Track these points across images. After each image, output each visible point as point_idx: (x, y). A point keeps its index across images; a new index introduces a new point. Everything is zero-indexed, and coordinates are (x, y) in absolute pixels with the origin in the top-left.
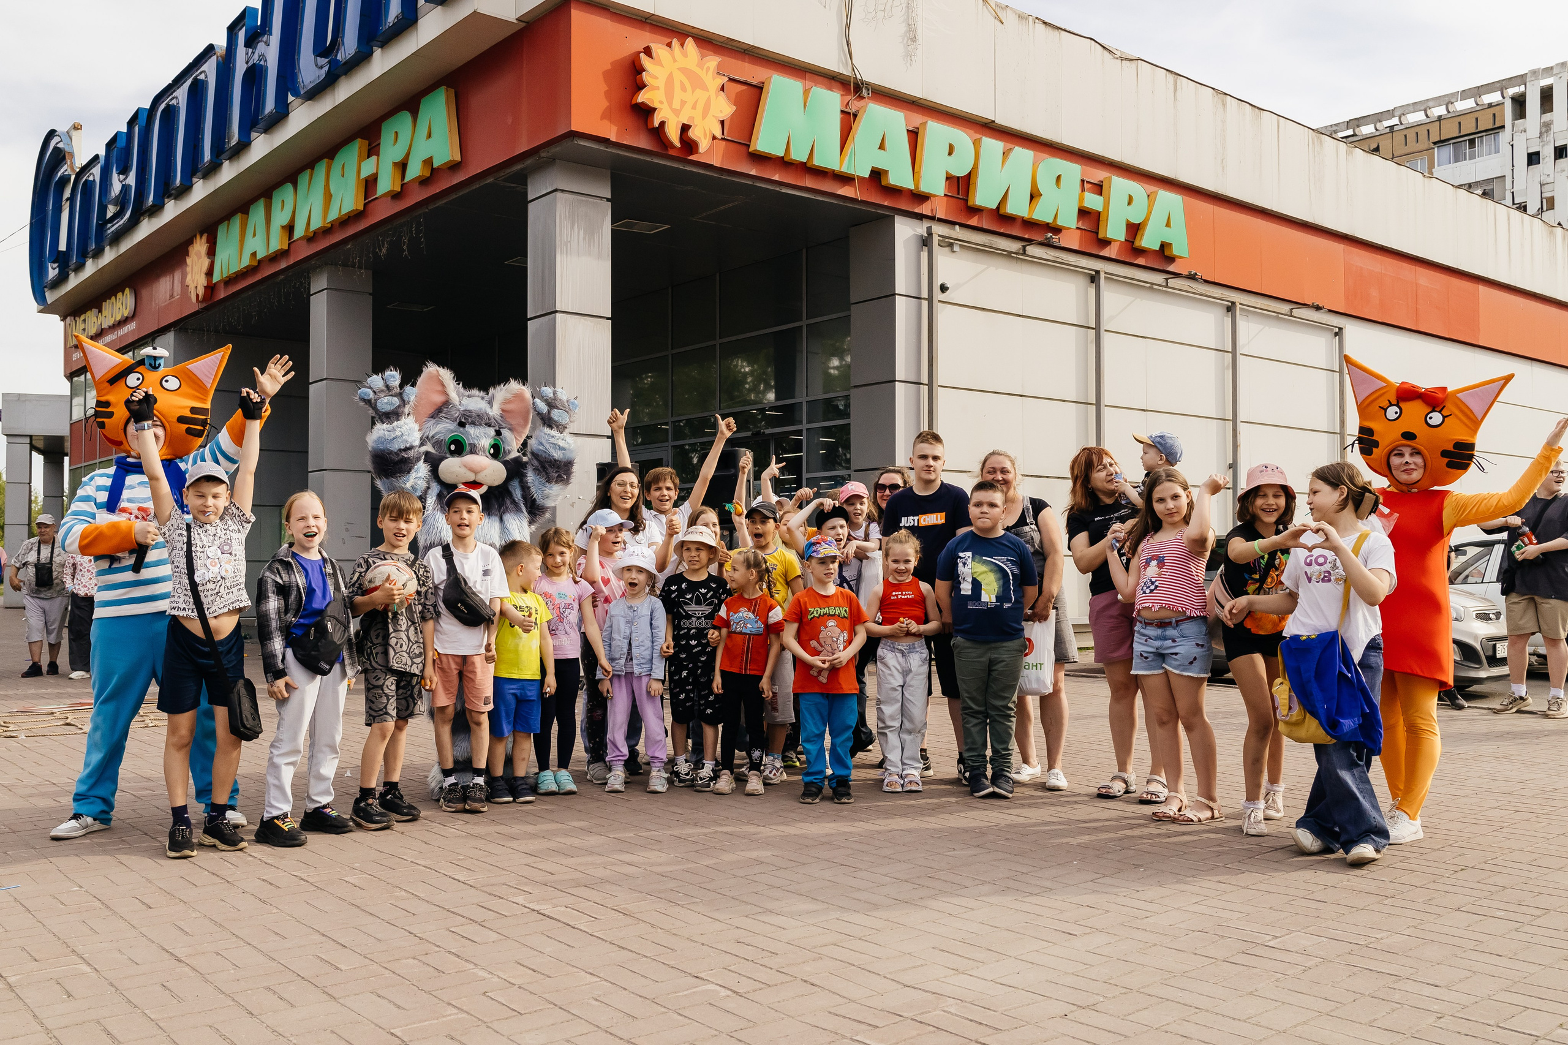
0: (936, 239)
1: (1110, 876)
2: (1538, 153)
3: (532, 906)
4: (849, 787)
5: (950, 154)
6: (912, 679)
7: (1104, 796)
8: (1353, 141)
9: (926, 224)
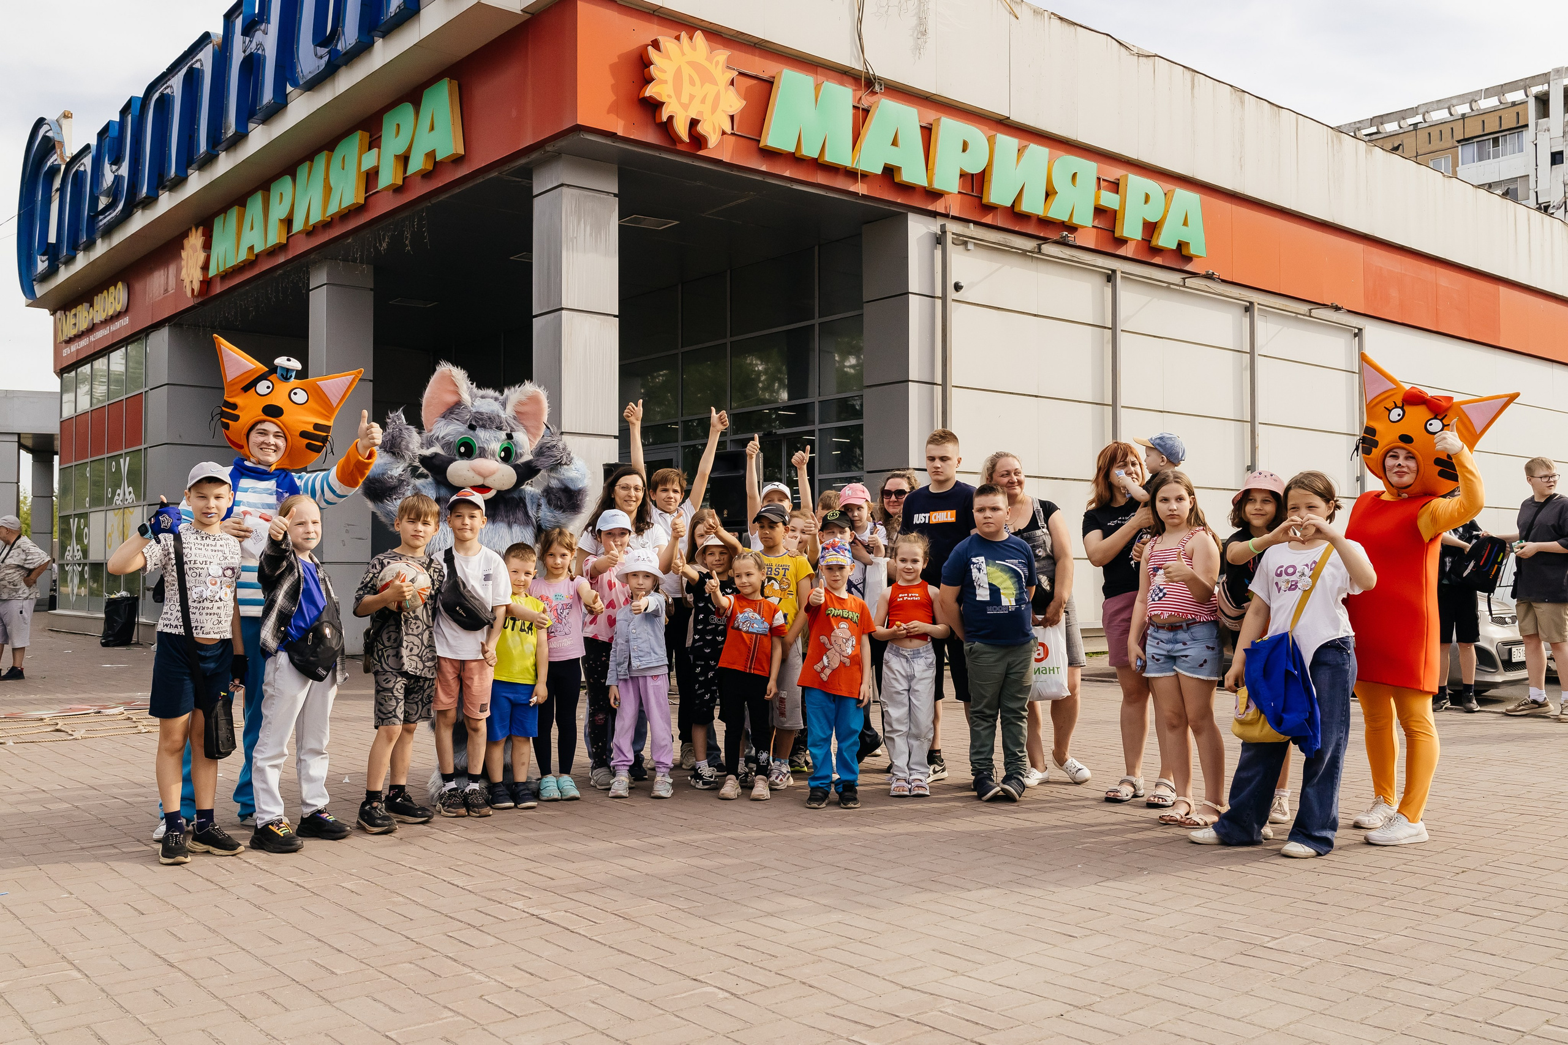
0: (949, 237)
1: (1114, 879)
2: (1561, 153)
3: (531, 911)
4: (856, 792)
5: (964, 150)
6: (917, 683)
7: (1112, 800)
8: (1373, 139)
9: (940, 221)
